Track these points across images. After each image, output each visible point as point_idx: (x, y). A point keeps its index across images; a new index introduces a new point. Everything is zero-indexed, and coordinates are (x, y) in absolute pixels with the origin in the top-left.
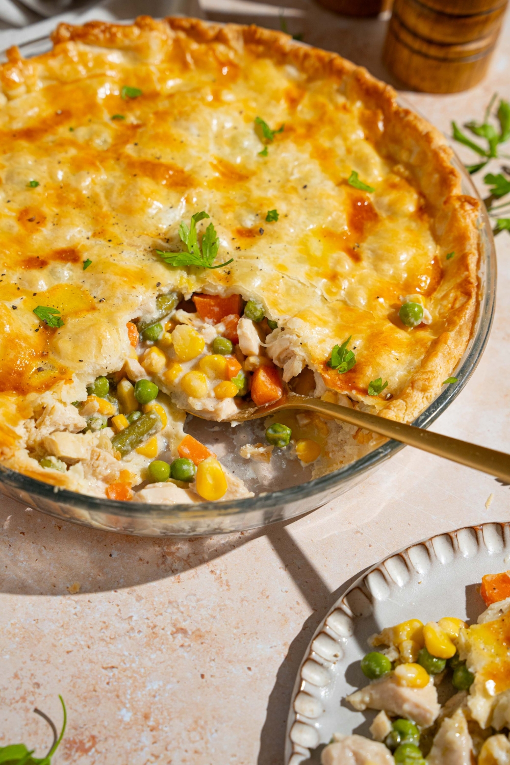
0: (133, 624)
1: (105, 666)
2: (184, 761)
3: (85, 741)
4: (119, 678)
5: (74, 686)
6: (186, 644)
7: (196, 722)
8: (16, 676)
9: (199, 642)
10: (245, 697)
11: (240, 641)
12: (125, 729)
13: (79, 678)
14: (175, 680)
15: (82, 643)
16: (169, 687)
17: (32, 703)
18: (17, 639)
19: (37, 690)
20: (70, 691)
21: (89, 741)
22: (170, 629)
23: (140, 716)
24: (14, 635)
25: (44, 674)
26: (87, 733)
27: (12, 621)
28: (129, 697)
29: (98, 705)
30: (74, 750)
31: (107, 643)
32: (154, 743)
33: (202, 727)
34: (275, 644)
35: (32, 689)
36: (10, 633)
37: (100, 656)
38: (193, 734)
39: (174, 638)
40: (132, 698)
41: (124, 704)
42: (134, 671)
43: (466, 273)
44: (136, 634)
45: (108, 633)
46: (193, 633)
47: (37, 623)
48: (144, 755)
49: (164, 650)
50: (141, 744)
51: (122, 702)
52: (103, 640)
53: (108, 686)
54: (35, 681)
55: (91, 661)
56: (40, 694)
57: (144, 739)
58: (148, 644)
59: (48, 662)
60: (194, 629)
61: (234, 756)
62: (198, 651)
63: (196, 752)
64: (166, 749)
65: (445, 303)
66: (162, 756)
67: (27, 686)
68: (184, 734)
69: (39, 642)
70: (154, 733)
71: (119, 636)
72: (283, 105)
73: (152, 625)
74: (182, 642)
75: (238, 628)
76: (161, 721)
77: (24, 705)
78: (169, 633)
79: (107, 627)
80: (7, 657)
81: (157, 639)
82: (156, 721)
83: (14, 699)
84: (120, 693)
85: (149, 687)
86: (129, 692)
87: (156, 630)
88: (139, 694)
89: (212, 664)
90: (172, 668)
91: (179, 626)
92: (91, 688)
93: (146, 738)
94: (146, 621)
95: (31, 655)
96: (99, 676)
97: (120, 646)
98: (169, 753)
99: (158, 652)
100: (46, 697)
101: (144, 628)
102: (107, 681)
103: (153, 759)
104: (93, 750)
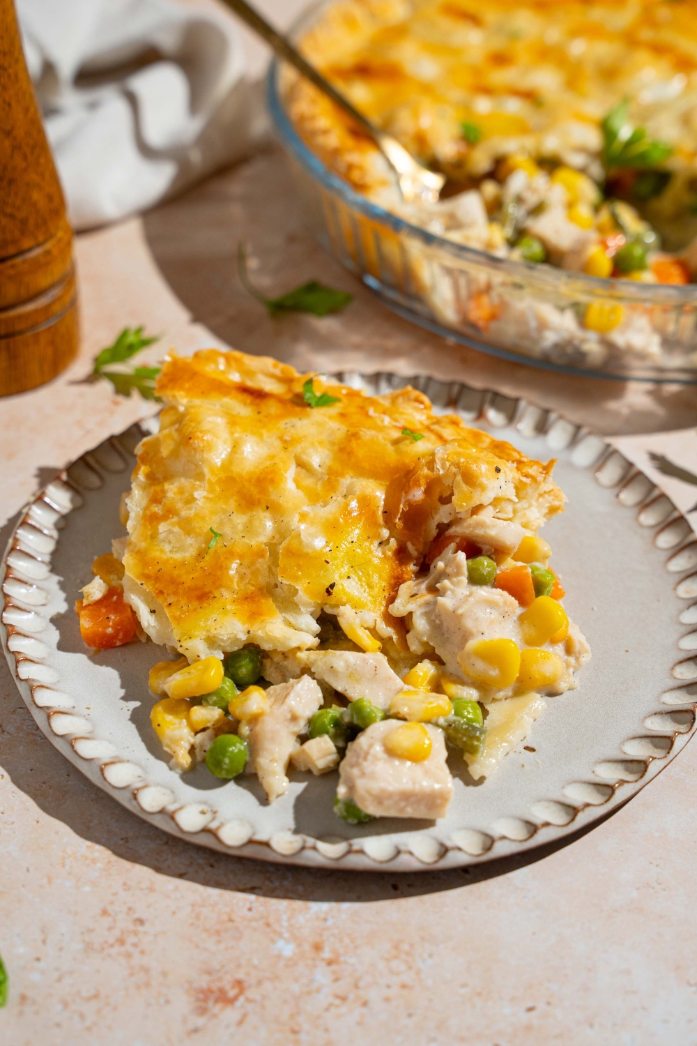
2: (387, 1000)
3: (227, 988)
5: (198, 917)
7: (396, 947)
8: (105, 913)
10: (466, 908)
12: (287, 966)
14: (354, 896)
15: (201, 861)
17: (135, 945)
18: (99, 865)
19: (140, 928)
20: (192, 924)
21: (233, 987)
23: (307, 947)
24: (94, 860)
26: (228, 978)
28: (285, 924)
29: (239, 939)
30: (211, 1001)
32: (336, 980)
33: (408, 954)
35: (132, 927)
36: (87, 858)
37: (231, 877)
38: (395, 964)
40: (291, 925)
41: (280, 935)
42: (288, 891)
47: (127, 842)
48: (324, 998)
50: (315, 984)
51: (275, 932)
53: (250, 914)
54: (136, 916)
55: (218, 884)
56: (145, 933)
57: (319, 977)
59: (151, 889)
61: (464, 985)
63: (404, 986)
64: (356, 986)
66: (351, 997)
67: (124, 924)
68: (381, 965)
70: (334, 967)
76: (341, 951)
77: (122, 949)
80: (87, 889)
82: (334, 951)
83: (106, 942)
84: (271, 920)
86: (285, 917)
88: (301, 919)
92: (225, 917)
93: (322, 976)
95: (125, 884)
96: (235, 901)
98: (361, 992)
100: (156, 936)
102: (248, 905)
103: (337, 1002)
104: (241, 999)
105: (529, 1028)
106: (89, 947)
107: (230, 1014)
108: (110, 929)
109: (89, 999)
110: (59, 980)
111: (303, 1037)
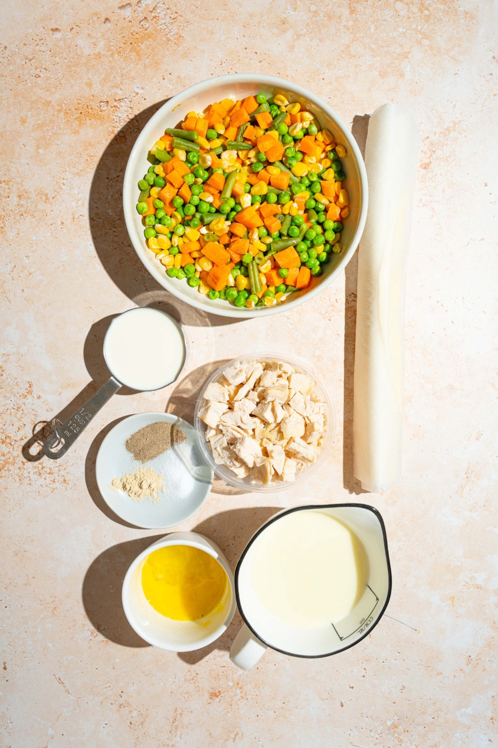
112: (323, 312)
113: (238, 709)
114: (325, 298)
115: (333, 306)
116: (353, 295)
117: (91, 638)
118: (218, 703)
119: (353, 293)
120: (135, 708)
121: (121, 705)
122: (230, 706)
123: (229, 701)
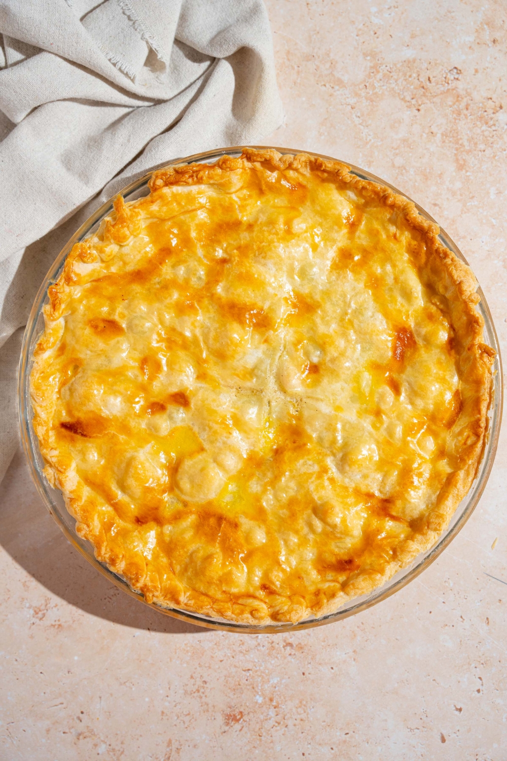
0: (259, 641)
1: (244, 669)
2: (295, 725)
3: (237, 715)
4: (253, 677)
5: (227, 682)
6: (293, 653)
7: (301, 702)
8: (192, 677)
9: (301, 652)
11: (326, 650)
12: (259, 707)
13: (229, 677)
14: (287, 677)
15: (229, 654)
16: (284, 681)
18: (189, 654)
19: (205, 685)
20: (225, 685)
21: (239, 715)
22: (282, 644)
23: (267, 699)
24: (187, 651)
25: (208, 675)
26: (237, 710)
27: (185, 642)
28: (260, 688)
29: (242, 693)
30: (231, 720)
31: (244, 655)
32: (277, 715)
33: (305, 706)
34: (347, 651)
35: (202, 685)
36: (185, 650)
37: (240, 663)
38: (299, 710)
39: (285, 649)
40: (262, 689)
41: (258, 693)
42: (262, 672)
43: (479, 416)
44: (262, 648)
45: (244, 648)
46: (297, 646)
47: (200, 643)
48: (272, 722)
49: (279, 658)
50: (269, 716)
51: (256, 691)
52: (241, 652)
53: (247, 682)
54: (203, 680)
55: (235, 666)
56: (207, 687)
57: (270, 713)
58: (269, 654)
59: (210, 667)
60: (297, 643)
61: (325, 722)
62: (301, 657)
63: (302, 720)
64: (284, 718)
65: (460, 438)
66: (282, 723)
67: (199, 683)
68: (294, 710)
69: (203, 655)
70: (276, 709)
71: (251, 649)
72: (345, 231)
73: (271, 641)
74: (290, 652)
75: (325, 641)
76: (280, 702)
77: (198, 694)
78: (282, 646)
79: (243, 644)
80: (185, 665)
81: (275, 651)
82: (277, 702)
83: (192, 691)
84: (255, 686)
85: (272, 682)
86: (260, 685)
87: (273, 644)
88: (266, 686)
89: (309, 666)
90: (285, 669)
91: (287, 641)
92: (237, 683)
93: (272, 713)
94: (267, 639)
95: (199, 664)
96: (241, 676)
97: (252, 656)
98: (286, 721)
99: (276, 659)
100: (211, 689)
101: (266, 643)
102: (246, 678)
103: (277, 724)
104: (242, 720)
105: (345, 742)
106: (186, 692)
107: (237, 726)
108: (194, 685)
109: (186, 715)
110: (175, 706)
111: (263, 738)
112: (408, 98)
113: (272, 742)
114: (410, 76)
115: (423, 87)
116: (455, 71)
117: (34, 620)
118: (238, 732)
119: (455, 68)
120: (102, 739)
121: (80, 734)
122: (259, 737)
123: (257, 729)
